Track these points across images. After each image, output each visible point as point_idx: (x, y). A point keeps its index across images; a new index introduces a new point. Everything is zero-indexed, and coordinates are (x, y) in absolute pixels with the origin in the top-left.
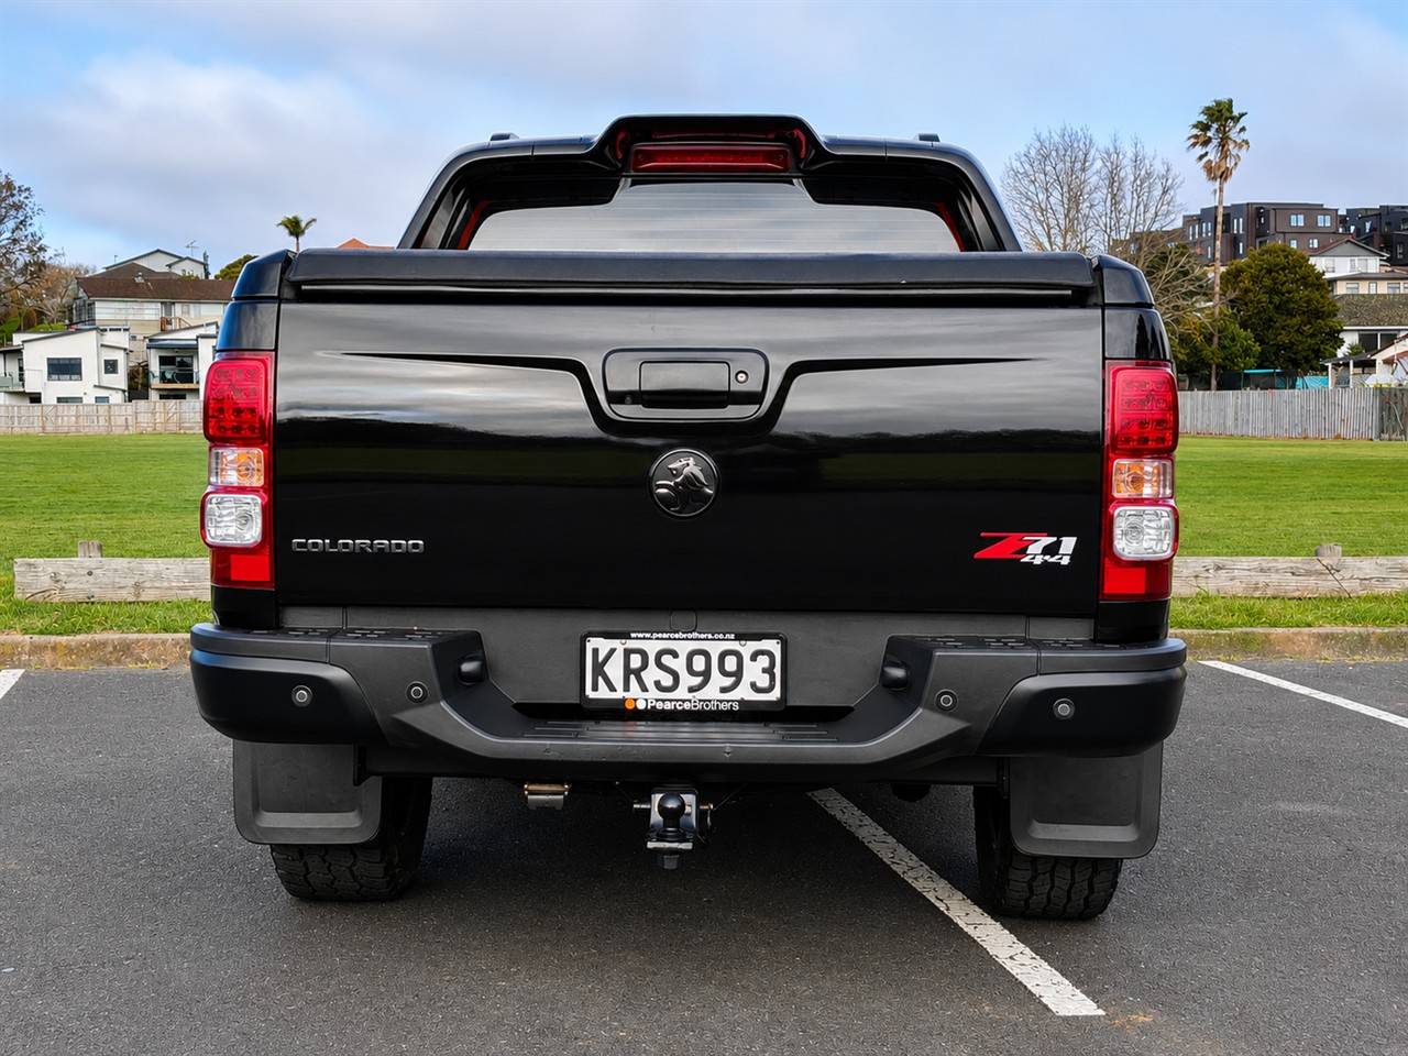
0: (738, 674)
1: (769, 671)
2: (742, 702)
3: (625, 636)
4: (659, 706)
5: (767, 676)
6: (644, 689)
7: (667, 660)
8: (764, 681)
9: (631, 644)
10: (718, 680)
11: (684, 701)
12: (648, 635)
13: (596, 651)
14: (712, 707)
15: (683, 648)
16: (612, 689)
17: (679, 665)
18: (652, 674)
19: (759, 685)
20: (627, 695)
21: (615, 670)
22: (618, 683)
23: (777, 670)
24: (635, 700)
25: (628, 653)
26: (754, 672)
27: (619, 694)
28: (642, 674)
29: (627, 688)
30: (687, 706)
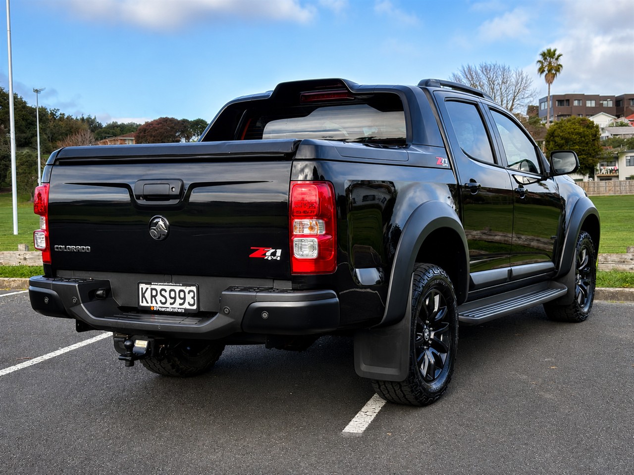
0: (184, 299)
1: (193, 298)
2: (185, 309)
3: (150, 284)
4: (160, 309)
5: (193, 300)
6: (157, 303)
7: (163, 292)
8: (192, 302)
9: (153, 287)
10: (179, 301)
11: (167, 308)
12: (157, 284)
13: (142, 288)
14: (176, 310)
15: (168, 288)
16: (147, 303)
17: (167, 294)
18: (159, 298)
19: (190, 303)
20: (152, 305)
21: (148, 295)
22: (149, 301)
23: (196, 298)
24: (154, 307)
25: (152, 289)
26: (189, 298)
27: (149, 305)
28: (156, 298)
29: (152, 303)
30: (168, 310)
